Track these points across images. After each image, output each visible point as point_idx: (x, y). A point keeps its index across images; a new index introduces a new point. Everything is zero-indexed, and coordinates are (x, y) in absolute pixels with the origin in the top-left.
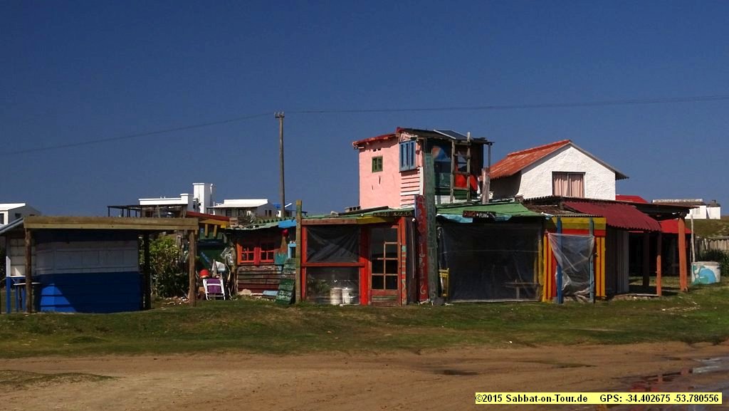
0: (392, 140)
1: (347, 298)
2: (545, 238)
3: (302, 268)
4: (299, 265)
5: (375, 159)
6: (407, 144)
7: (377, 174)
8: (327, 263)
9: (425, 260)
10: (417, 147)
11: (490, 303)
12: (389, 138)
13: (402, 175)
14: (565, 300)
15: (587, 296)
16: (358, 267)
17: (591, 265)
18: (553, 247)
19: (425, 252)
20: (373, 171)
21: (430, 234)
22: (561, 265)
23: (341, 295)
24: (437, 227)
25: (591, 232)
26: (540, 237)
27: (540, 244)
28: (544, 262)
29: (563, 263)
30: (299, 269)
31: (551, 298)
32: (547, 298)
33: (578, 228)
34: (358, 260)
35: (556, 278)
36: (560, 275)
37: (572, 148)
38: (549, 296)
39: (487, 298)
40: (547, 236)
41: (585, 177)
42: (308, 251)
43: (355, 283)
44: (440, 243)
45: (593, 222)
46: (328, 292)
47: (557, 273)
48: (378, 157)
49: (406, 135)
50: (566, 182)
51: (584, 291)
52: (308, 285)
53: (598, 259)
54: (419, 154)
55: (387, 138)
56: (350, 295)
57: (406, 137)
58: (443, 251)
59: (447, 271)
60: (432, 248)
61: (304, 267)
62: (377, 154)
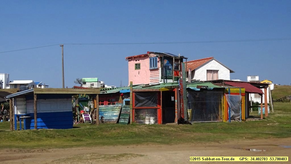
0: (146, 56)
1: (152, 121)
2: (224, 96)
3: (133, 109)
4: (132, 108)
5: (136, 64)
6: (153, 59)
7: (137, 71)
8: (143, 107)
9: (183, 105)
10: (158, 60)
11: (206, 123)
12: (144, 56)
13: (150, 71)
14: (231, 121)
15: (239, 119)
16: (157, 109)
17: (240, 107)
18: (227, 100)
19: (183, 102)
20: (135, 69)
21: (185, 95)
22: (230, 107)
23: (150, 120)
24: (187, 92)
25: (240, 94)
26: (222, 96)
27: (222, 99)
28: (224, 105)
29: (231, 106)
30: (132, 109)
31: (227, 121)
32: (225, 120)
33: (236, 92)
34: (157, 106)
35: (228, 112)
36: (230, 111)
37: (214, 60)
38: (226, 120)
39: (205, 121)
40: (225, 96)
41: (219, 72)
42: (135, 102)
43: (156, 115)
44: (188, 99)
45: (241, 90)
46: (144, 119)
47: (228, 110)
48: (138, 63)
49: (153, 55)
50: (211, 74)
51: (238, 117)
52: (135, 116)
53: (242, 104)
54: (159, 62)
55: (143, 56)
56: (154, 120)
57: (152, 55)
58: (189, 102)
59: (191, 110)
60: (185, 101)
61: (134, 109)
62: (138, 62)
